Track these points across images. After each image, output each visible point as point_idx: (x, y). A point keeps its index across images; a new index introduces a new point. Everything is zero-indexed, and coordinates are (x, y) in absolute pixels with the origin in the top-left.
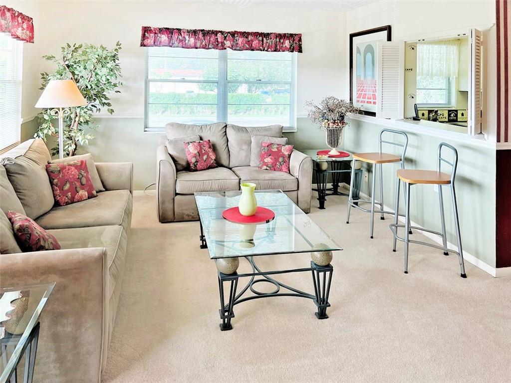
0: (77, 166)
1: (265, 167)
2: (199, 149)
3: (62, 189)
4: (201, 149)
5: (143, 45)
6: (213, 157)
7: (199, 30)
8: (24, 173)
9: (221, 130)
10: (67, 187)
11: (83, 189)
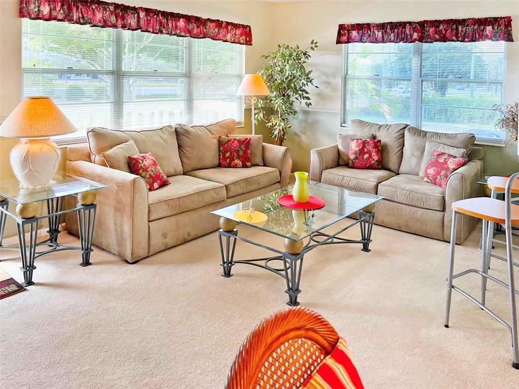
0: (240, 141)
1: (426, 179)
2: (361, 147)
3: (224, 155)
4: (364, 146)
5: (338, 42)
6: (376, 158)
7: (387, 23)
8: (188, 136)
9: (398, 132)
10: (228, 155)
11: (238, 159)
